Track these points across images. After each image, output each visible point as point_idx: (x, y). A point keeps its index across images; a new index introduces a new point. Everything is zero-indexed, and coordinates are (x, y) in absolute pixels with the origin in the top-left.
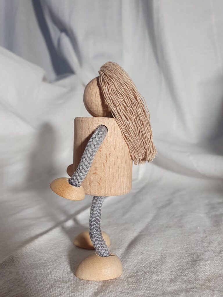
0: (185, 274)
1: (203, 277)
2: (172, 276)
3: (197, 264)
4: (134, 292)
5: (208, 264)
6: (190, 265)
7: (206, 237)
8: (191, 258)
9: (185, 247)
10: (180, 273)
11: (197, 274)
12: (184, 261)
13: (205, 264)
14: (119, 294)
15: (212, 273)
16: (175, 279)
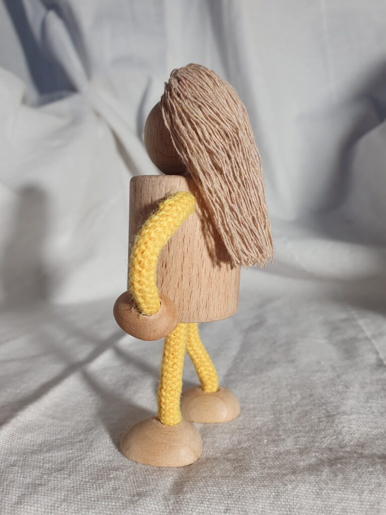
0: (321, 439)
1: (351, 441)
2: (299, 445)
3: (336, 421)
4: (245, 475)
5: (354, 419)
6: (325, 423)
7: (339, 376)
8: (324, 411)
9: (308, 394)
10: (312, 437)
11: (340, 437)
12: (313, 417)
13: (349, 420)
14: (220, 480)
15: (363, 434)
16: (307, 448)
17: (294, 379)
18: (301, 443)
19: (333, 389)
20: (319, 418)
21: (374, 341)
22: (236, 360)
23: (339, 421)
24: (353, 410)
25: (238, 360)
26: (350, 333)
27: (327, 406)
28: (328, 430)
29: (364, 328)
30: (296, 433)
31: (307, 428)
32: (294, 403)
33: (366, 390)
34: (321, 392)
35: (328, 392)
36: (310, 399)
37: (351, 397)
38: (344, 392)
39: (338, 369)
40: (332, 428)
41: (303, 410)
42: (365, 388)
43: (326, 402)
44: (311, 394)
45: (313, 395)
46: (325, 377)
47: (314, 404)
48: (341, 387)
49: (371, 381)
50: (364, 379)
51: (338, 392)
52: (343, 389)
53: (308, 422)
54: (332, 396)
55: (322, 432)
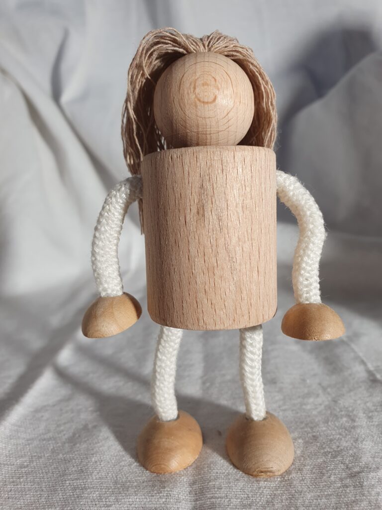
17: (285, 410)
19: (337, 425)
20: (341, 480)
21: (353, 346)
22: (204, 383)
23: (369, 483)
24: (376, 459)
25: (208, 384)
27: (343, 456)
28: (361, 501)
31: (333, 500)
33: (375, 422)
34: (325, 431)
35: (334, 430)
36: (317, 445)
37: (363, 436)
38: (352, 428)
39: (329, 390)
40: (365, 497)
41: (315, 465)
42: (372, 418)
43: (339, 449)
44: (314, 436)
45: (318, 437)
46: (321, 405)
47: (326, 454)
48: (345, 419)
49: (374, 406)
50: (365, 403)
51: (346, 429)
52: (348, 423)
53: (329, 487)
54: (341, 437)
55: (355, 506)
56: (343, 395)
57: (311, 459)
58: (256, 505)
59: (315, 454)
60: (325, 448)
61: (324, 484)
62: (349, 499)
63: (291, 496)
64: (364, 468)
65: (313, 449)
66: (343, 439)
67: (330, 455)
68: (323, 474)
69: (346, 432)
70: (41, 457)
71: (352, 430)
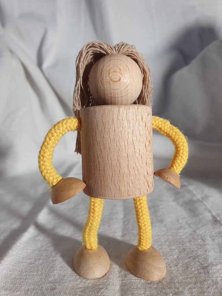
17: (168, 236)
18: (195, 293)
19: (196, 243)
20: (198, 270)
21: (205, 203)
22: (124, 222)
23: (212, 271)
24: (216, 260)
25: (126, 223)
26: (188, 197)
27: (199, 259)
28: (208, 280)
29: (194, 192)
30: (188, 284)
31: (194, 280)
32: (175, 256)
33: (216, 242)
34: (189, 246)
35: (194, 246)
36: (185, 253)
37: (210, 249)
38: (203, 245)
39: (191, 225)
40: (210, 278)
41: (184, 263)
42: (215, 240)
43: (197, 255)
44: (184, 249)
45: (185, 249)
46: (187, 233)
47: (190, 257)
48: (200, 240)
49: (215, 234)
50: (211, 232)
51: (200, 246)
52: (202, 242)
53: (191, 274)
54: (198, 249)
55: (205, 282)
56: (199, 228)
57: (182, 260)
58: (154, 283)
59: (184, 258)
60: (189, 255)
61: (189, 272)
62: (202, 279)
63: (171, 279)
64: (210, 264)
65: (183, 255)
66: (199, 250)
67: (192, 258)
68: (189, 268)
69: (201, 247)
70: (40, 259)
71: (204, 246)
